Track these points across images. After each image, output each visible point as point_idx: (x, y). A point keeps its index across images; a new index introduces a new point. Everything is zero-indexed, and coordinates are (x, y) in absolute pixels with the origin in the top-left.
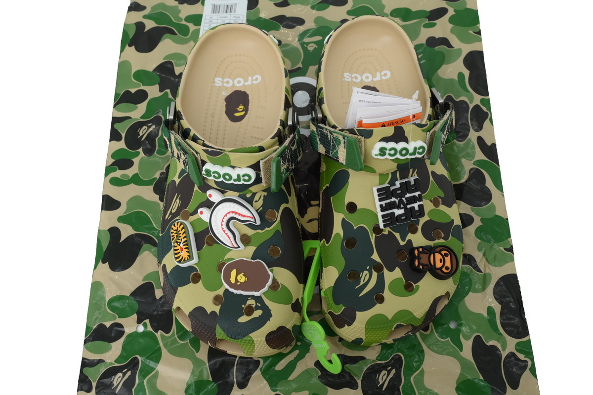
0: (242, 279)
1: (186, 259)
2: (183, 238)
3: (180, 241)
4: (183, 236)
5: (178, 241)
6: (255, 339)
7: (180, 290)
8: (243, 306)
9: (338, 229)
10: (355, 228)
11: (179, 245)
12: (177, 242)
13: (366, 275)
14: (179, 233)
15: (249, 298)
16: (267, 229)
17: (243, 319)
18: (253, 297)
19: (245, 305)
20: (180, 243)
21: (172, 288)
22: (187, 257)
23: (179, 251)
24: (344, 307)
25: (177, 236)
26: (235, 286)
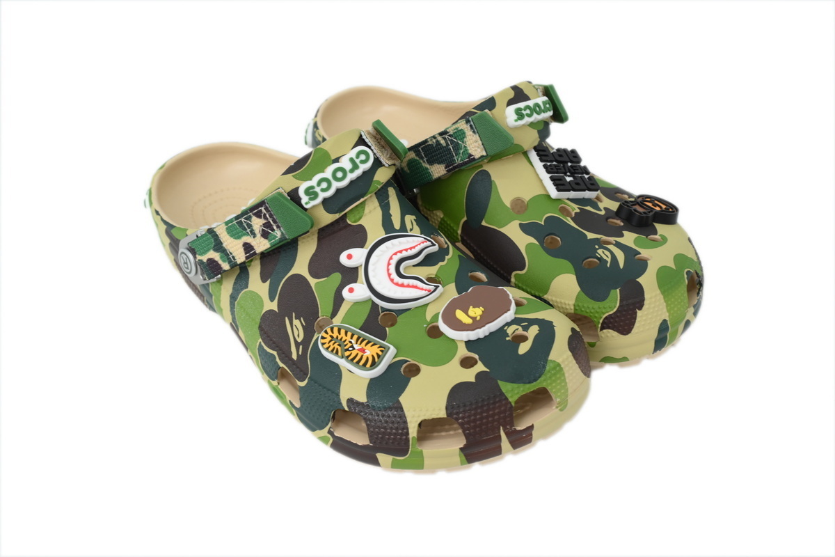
0: (476, 312)
1: (380, 353)
2: (351, 338)
3: (350, 345)
4: (348, 338)
5: (346, 347)
6: (559, 361)
7: (404, 399)
8: (507, 339)
9: (523, 241)
10: (543, 223)
11: (354, 349)
12: (347, 350)
13: (603, 252)
14: (339, 338)
15: (505, 329)
16: (447, 257)
17: (524, 348)
18: (508, 324)
19: (508, 336)
20: (352, 347)
21: (390, 408)
22: (378, 351)
23: (360, 354)
24: (618, 290)
25: (339, 345)
26: (476, 325)
